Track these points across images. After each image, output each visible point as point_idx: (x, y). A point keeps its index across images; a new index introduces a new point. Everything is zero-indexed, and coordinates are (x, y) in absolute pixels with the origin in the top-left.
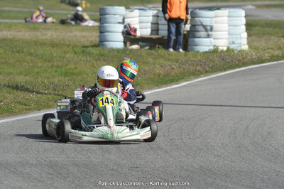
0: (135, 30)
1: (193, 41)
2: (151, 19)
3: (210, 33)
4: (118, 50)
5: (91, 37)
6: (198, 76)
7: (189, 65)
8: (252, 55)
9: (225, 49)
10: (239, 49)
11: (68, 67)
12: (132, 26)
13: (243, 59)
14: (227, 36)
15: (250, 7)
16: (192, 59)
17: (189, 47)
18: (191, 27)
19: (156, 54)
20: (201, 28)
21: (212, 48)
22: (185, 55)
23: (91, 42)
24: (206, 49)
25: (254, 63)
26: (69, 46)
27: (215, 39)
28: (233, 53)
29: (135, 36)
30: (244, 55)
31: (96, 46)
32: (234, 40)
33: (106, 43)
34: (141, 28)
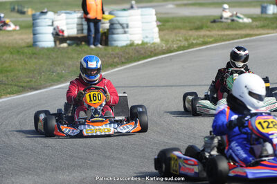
0: (63, 32)
1: (112, 38)
2: (76, 21)
3: (126, 30)
4: (48, 49)
6: (116, 66)
7: (108, 57)
8: (163, 46)
9: (140, 42)
10: (151, 42)
11: (5, 65)
12: (60, 28)
13: (155, 50)
14: (141, 32)
15: (171, 6)
16: (111, 53)
17: (109, 43)
18: (110, 26)
19: (80, 50)
20: (118, 26)
21: (128, 42)
22: (105, 50)
23: (28, 43)
24: (124, 43)
25: (164, 53)
26: (8, 48)
27: (131, 34)
28: (146, 46)
29: (63, 36)
30: (156, 47)
31: (30, 46)
32: (147, 35)
33: (38, 43)
34: (68, 29)
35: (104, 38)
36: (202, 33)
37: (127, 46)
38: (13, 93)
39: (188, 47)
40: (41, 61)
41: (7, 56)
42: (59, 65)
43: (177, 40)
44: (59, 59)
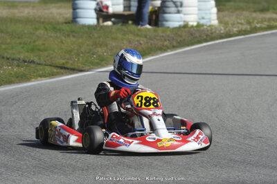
0: (107, 7)
1: (163, 17)
3: (180, 9)
4: (89, 27)
5: (66, 14)
6: (165, 51)
7: (158, 40)
8: (221, 30)
9: (195, 24)
10: (208, 24)
11: (37, 43)
12: (104, 3)
13: (212, 33)
14: (197, 12)
16: (161, 34)
17: (160, 23)
18: (161, 4)
19: (126, 29)
20: (171, 4)
21: (182, 23)
22: (155, 31)
23: (66, 19)
24: (176, 24)
25: (222, 38)
26: (43, 23)
27: (185, 14)
28: (202, 28)
29: (107, 13)
30: (213, 30)
31: (69, 23)
32: (204, 15)
33: (78, 20)
34: (113, 5)
35: (154, 17)
36: (268, 15)
37: (180, 27)
38: (45, 76)
39: (250, 32)
40: (80, 40)
41: (41, 32)
42: (101, 46)
43: (238, 23)
44: (101, 39)
